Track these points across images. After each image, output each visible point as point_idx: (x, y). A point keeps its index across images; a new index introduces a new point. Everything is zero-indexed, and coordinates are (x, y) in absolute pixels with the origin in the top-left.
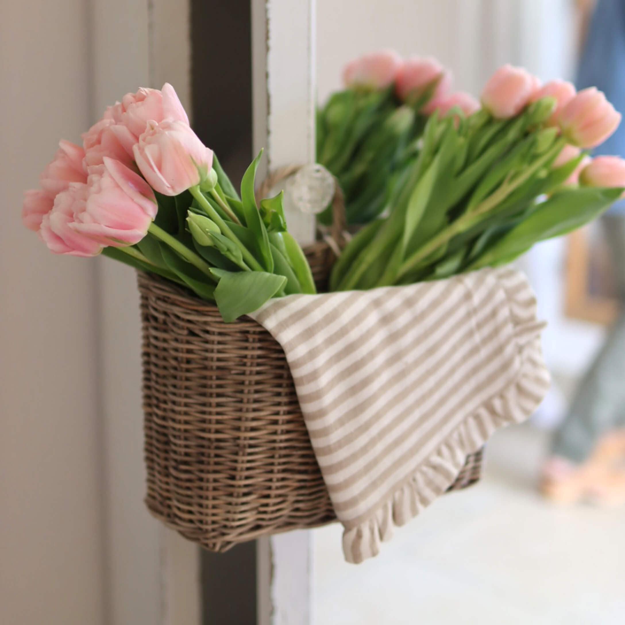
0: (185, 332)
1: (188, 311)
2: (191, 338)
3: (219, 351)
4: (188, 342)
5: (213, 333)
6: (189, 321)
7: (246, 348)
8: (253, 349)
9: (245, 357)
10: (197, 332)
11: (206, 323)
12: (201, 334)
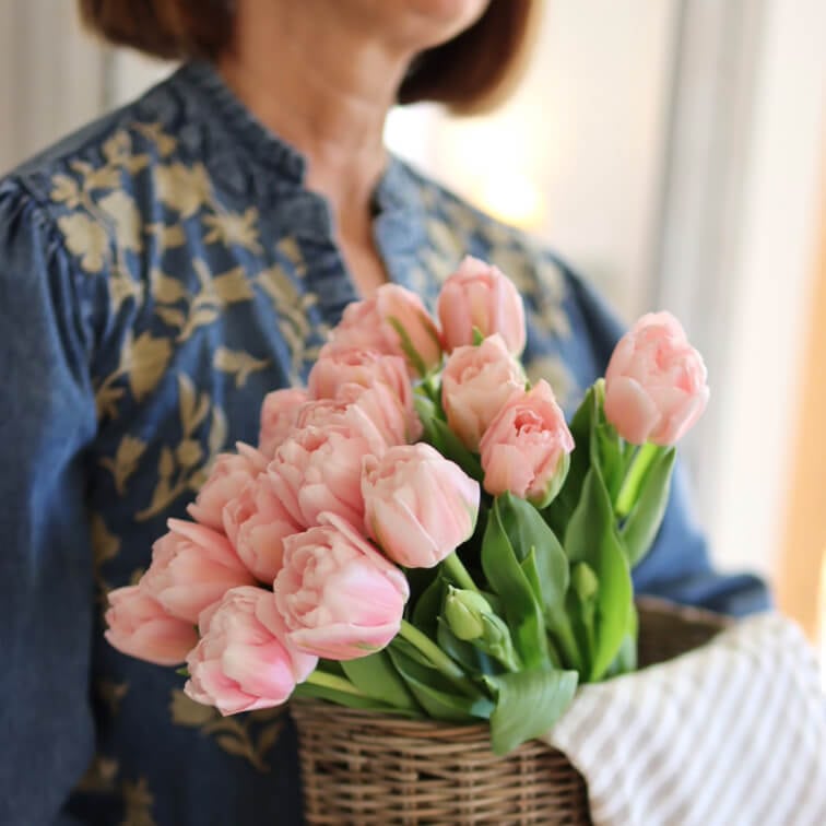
0: (414, 776)
1: (421, 742)
2: (425, 785)
3: (479, 797)
4: (419, 792)
5: (467, 769)
6: (419, 758)
7: (518, 785)
8: (529, 783)
9: (518, 798)
10: (436, 772)
11: (454, 755)
12: (448, 775)
